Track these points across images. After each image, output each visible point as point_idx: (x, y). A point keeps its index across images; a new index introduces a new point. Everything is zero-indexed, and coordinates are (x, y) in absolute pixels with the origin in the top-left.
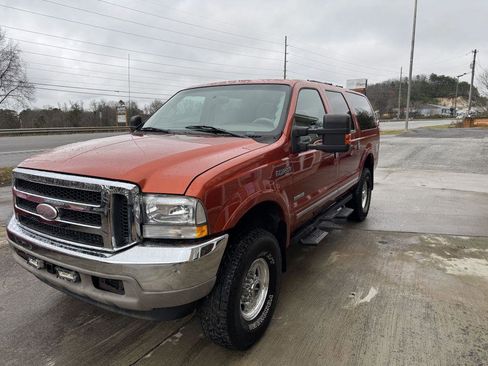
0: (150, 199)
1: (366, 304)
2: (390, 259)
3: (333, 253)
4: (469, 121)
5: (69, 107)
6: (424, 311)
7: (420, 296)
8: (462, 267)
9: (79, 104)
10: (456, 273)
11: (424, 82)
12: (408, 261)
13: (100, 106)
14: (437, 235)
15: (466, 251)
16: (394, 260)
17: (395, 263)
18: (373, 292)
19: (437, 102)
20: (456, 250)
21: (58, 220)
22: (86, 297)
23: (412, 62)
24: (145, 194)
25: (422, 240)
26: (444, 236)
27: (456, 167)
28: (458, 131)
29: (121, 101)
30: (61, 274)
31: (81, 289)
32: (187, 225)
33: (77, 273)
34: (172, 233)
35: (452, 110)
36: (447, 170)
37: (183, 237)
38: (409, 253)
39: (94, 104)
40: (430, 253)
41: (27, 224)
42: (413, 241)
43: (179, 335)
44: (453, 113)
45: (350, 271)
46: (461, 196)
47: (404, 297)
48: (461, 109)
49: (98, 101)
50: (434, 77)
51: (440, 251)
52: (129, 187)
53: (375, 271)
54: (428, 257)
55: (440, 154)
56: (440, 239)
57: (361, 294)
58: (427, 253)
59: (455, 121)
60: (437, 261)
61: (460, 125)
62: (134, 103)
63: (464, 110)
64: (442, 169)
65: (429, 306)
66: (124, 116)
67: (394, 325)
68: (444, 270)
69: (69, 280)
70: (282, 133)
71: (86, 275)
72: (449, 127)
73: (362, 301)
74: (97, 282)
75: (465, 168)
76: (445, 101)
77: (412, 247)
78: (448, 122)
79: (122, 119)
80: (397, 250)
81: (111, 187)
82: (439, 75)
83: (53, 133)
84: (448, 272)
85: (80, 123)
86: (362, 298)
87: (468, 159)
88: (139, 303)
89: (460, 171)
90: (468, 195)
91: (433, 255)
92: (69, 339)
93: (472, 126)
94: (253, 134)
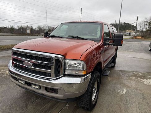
0: (67, 61)
1: (124, 94)
2: (126, 79)
3: (109, 77)
4: (135, 37)
5: (10, 27)
6: (142, 96)
7: (139, 92)
8: (148, 82)
9: (13, 26)
10: (147, 84)
11: (122, 25)
12: (132, 80)
13: (20, 27)
14: (138, 72)
15: (148, 77)
16: (127, 80)
17: (128, 81)
18: (125, 91)
19: (125, 31)
20: (145, 77)
21: (32, 67)
22: (43, 94)
23: (120, 18)
24: (66, 59)
25: (134, 73)
26: (140, 72)
27: (135, 51)
28: (132, 40)
29: (27, 26)
30: (33, 86)
31: (41, 91)
32: (80, 70)
33: (40, 86)
34: (74, 73)
35: (130, 33)
36: (133, 52)
37: (78, 74)
38: (131, 78)
39: (18, 26)
40: (138, 78)
41: (17, 68)
42: (131, 74)
43: (68, 105)
44: (130, 34)
45: (116, 83)
46: (140, 60)
47: (135, 92)
48: (132, 33)
49: (20, 25)
50: (125, 23)
51: (140, 77)
52: (61, 56)
53: (123, 83)
54: (137, 79)
55: (130, 47)
56: (139, 73)
57: (121, 91)
58: (136, 78)
59: (131, 37)
60: (141, 80)
61: (132, 38)
62: (31, 27)
63: (133, 33)
64: (131, 51)
65: (143, 95)
66: (29, 31)
67: (135, 101)
68: (143, 83)
69: (37, 89)
70: (101, 39)
71: (44, 87)
72: (129, 38)
73: (122, 93)
74: (47, 89)
75: (138, 51)
76: (127, 30)
77: (132, 76)
78: (129, 37)
79: (28, 32)
80: (127, 77)
81: (55, 57)
82: (126, 23)
83: (5, 35)
84: (145, 84)
85: (13, 32)
86: (122, 92)
87: (138, 48)
88: (63, 97)
89: (136, 52)
90: (141, 60)
91: (139, 78)
92: (30, 107)
93: (136, 38)
94: (91, 39)
